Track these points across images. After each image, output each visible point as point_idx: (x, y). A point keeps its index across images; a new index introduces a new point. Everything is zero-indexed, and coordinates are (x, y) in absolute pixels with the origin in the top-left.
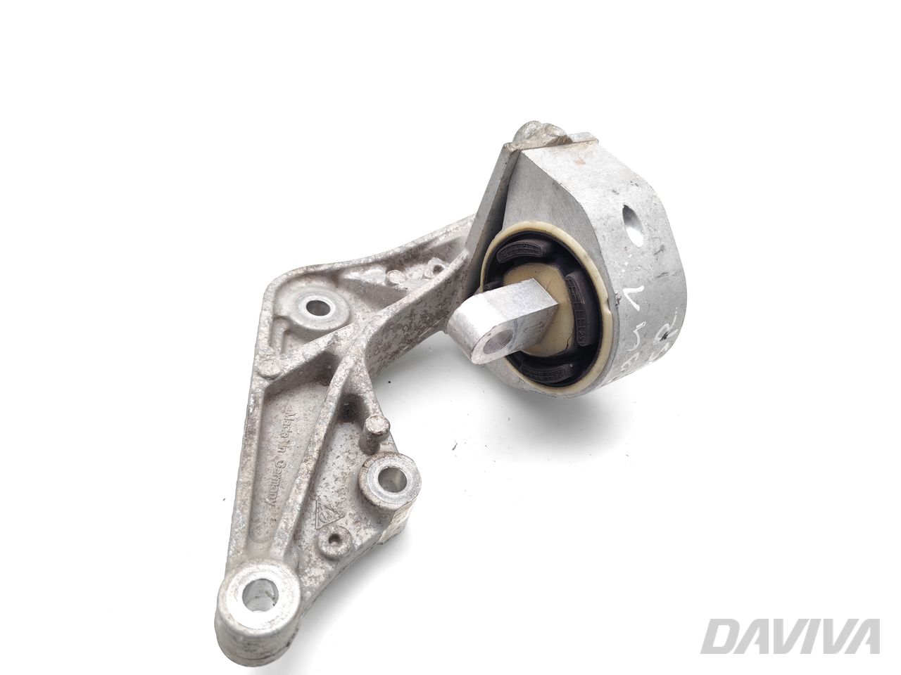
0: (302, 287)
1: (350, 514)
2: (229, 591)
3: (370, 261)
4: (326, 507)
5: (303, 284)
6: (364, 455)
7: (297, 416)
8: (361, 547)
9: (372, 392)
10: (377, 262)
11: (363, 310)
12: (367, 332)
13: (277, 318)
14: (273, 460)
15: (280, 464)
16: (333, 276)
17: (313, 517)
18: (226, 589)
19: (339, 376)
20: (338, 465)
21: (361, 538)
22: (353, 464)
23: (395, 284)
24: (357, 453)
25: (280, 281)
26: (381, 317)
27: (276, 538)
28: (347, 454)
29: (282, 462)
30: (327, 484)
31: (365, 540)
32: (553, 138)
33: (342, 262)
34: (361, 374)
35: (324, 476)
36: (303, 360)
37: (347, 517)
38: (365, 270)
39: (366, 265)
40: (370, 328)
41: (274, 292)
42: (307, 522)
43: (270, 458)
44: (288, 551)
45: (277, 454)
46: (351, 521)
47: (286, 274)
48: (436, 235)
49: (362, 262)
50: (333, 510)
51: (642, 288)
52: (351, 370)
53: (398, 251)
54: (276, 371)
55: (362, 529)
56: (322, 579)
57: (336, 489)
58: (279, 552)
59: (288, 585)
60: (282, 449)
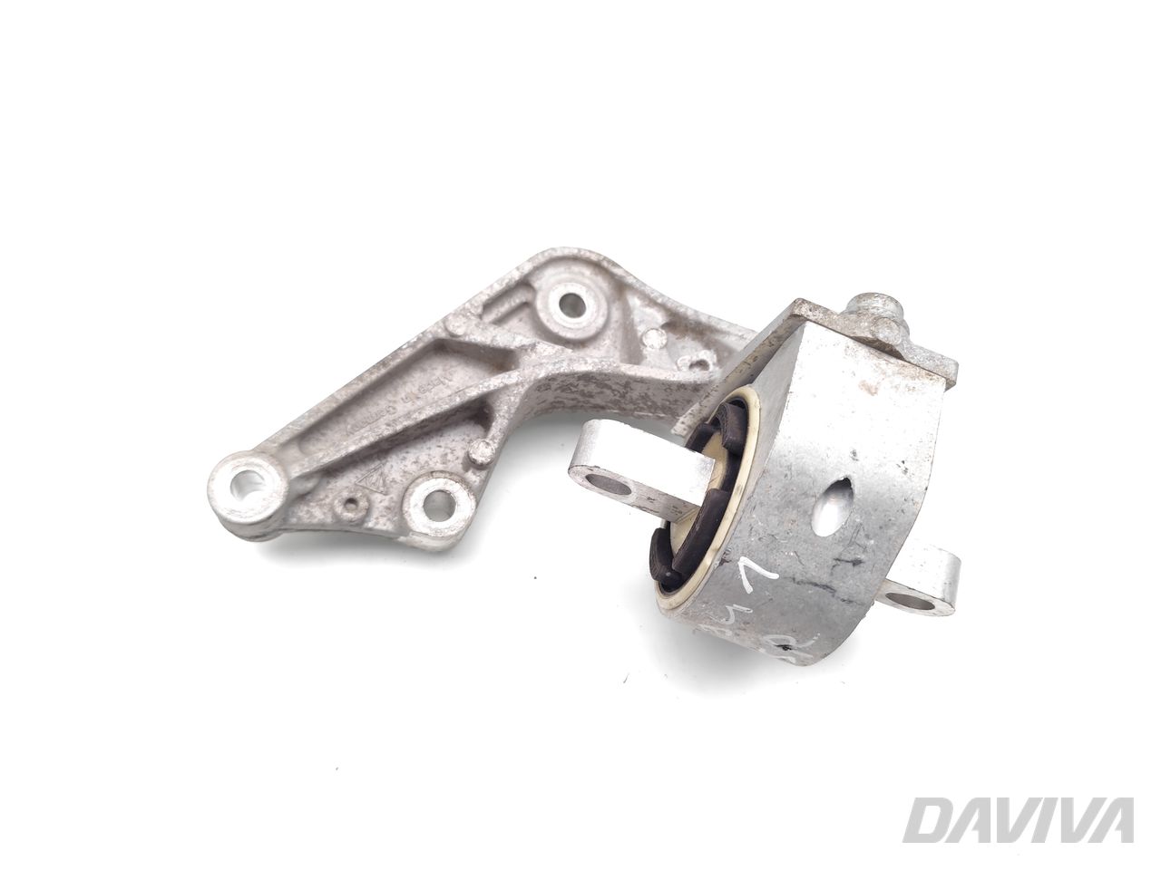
0: (583, 274)
1: (392, 498)
2: (232, 462)
3: (659, 301)
4: (381, 474)
5: (587, 271)
6: (461, 466)
7: (450, 383)
8: (370, 529)
9: (506, 421)
10: (663, 307)
11: (615, 342)
12: (557, 366)
13: (525, 283)
14: (390, 401)
15: (391, 409)
16: (620, 287)
17: (364, 472)
18: (233, 459)
19: (491, 383)
20: (431, 453)
21: (377, 523)
22: (444, 463)
23: (644, 344)
24: (457, 458)
25: (566, 252)
26: (586, 363)
27: (306, 459)
28: (449, 451)
29: (394, 409)
30: (404, 459)
31: (379, 527)
32: (870, 336)
33: (638, 280)
34: (512, 398)
35: (409, 450)
36: (488, 342)
37: (388, 497)
38: (648, 305)
39: (652, 302)
40: (565, 364)
41: (547, 258)
42: (355, 471)
43: (390, 397)
44: (306, 477)
45: (398, 398)
46: (386, 503)
47: (579, 250)
48: (732, 330)
49: (652, 295)
50: (384, 481)
51: (775, 576)
52: (506, 387)
53: (690, 313)
54: (459, 332)
55: (385, 519)
56: (315, 521)
57: (406, 469)
58: (296, 471)
59: (272, 499)
60: (405, 400)
